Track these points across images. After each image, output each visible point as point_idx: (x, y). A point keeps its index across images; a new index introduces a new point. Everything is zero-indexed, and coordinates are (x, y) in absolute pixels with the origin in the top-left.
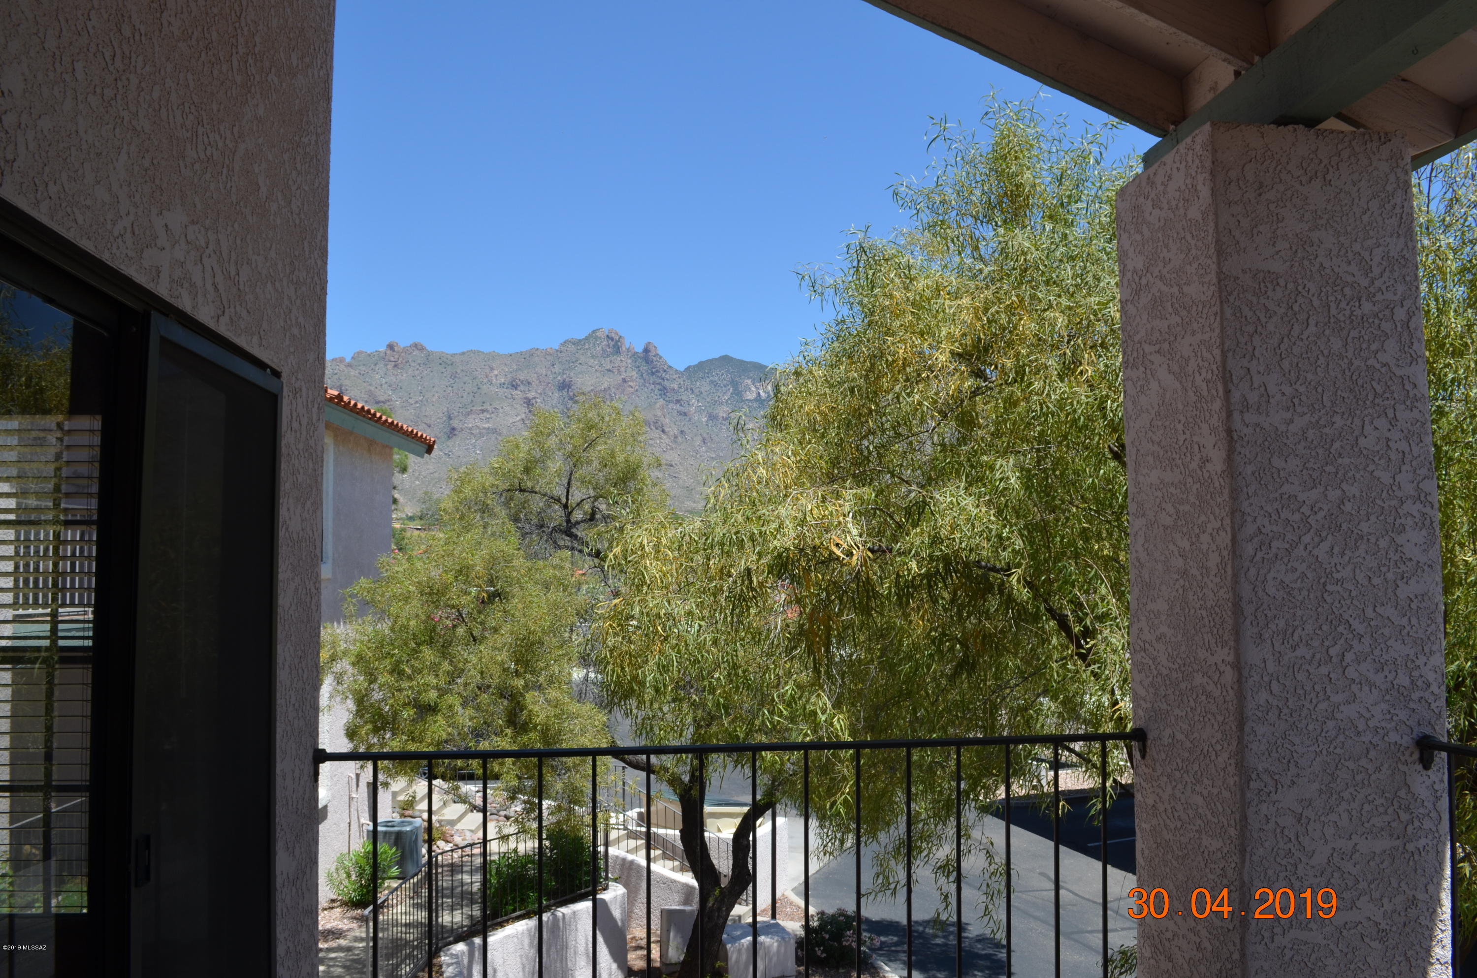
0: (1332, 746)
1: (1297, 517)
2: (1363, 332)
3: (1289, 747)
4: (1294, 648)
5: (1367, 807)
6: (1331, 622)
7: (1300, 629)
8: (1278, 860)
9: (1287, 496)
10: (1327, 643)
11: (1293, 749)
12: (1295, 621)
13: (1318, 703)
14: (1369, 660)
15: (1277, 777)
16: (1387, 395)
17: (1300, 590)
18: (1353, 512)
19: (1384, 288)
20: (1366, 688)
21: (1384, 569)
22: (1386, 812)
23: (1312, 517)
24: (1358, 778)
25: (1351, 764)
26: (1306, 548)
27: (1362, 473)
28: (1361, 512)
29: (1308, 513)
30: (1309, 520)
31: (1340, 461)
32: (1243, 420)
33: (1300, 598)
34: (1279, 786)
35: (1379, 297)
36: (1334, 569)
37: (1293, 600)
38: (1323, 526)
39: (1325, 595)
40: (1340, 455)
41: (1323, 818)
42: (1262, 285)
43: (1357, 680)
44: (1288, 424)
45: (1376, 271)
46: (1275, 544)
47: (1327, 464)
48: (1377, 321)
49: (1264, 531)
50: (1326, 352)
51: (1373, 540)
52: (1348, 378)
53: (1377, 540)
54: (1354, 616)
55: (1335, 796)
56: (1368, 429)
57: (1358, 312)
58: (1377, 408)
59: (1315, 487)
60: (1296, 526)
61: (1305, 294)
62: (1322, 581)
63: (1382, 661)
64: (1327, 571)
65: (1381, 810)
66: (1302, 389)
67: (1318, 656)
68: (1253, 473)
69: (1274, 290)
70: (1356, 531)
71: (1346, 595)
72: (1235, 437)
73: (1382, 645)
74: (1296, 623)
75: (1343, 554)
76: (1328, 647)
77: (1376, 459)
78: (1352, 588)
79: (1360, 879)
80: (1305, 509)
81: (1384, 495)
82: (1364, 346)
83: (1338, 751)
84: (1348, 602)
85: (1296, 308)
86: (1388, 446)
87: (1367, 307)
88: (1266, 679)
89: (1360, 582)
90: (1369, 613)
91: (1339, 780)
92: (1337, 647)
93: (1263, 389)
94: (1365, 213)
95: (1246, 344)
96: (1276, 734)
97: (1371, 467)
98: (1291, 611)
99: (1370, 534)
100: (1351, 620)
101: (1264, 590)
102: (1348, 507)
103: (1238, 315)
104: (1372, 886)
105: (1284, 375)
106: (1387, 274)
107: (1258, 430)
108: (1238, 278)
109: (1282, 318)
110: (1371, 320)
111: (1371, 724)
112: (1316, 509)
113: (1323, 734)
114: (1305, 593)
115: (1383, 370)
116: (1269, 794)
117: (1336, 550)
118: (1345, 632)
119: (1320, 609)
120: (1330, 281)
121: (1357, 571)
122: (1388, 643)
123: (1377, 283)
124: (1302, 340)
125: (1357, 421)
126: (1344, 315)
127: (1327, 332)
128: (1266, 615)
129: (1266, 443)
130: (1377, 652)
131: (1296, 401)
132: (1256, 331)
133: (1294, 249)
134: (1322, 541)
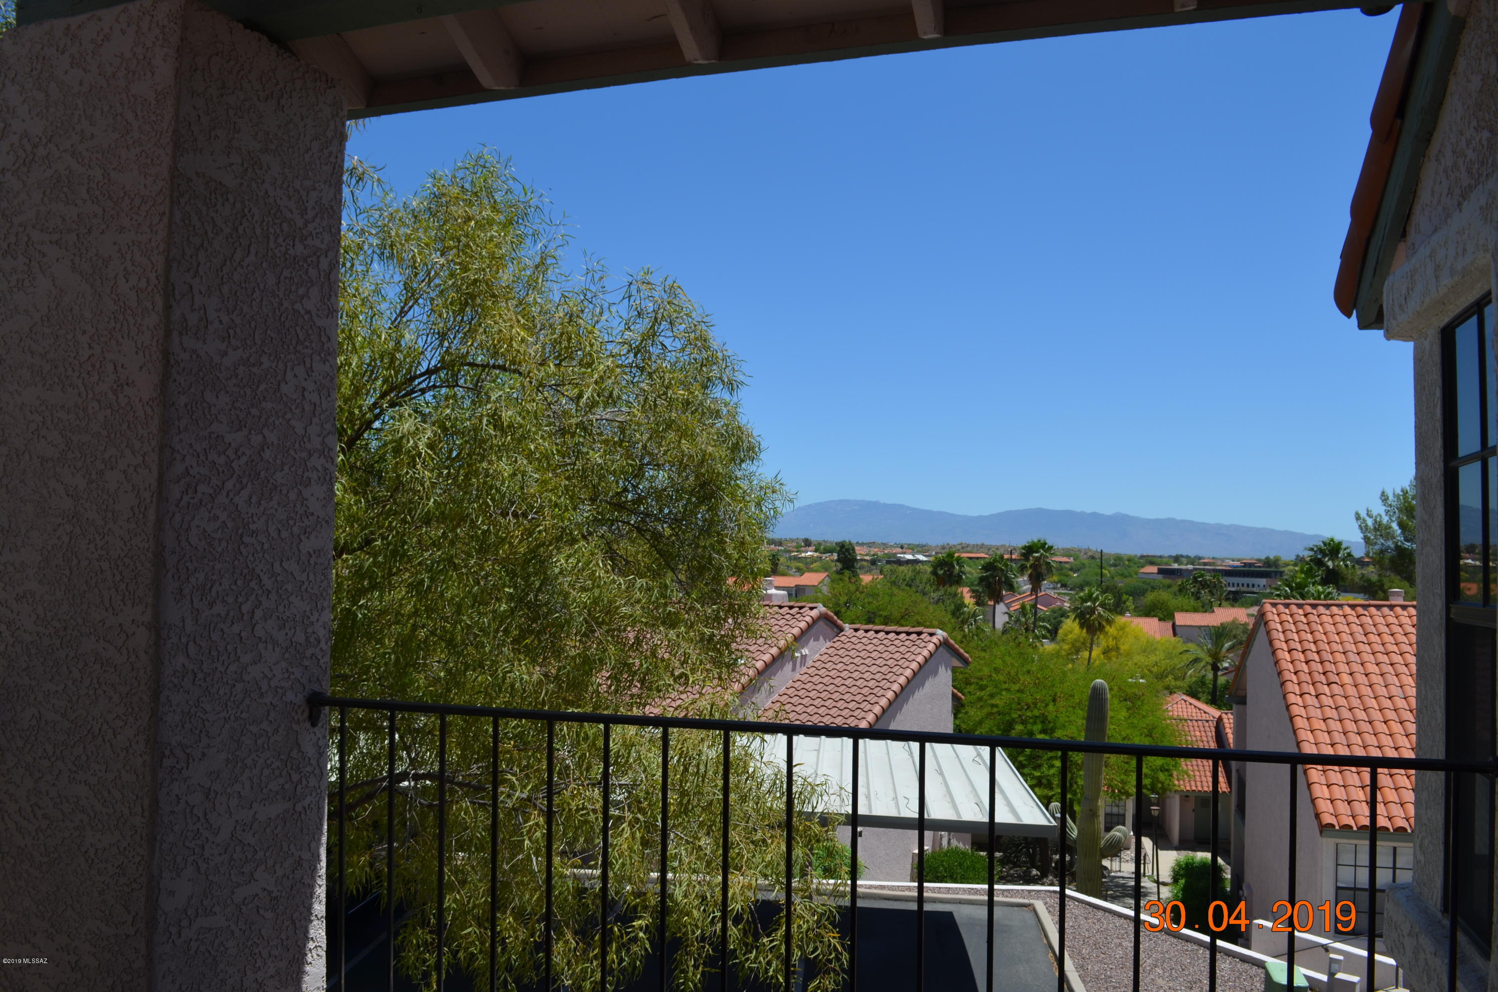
0: (239, 711)
1: (222, 460)
2: (294, 274)
3: (201, 715)
4: (211, 605)
5: (266, 772)
6: (245, 576)
7: (218, 583)
8: (187, 844)
9: (215, 436)
10: (240, 599)
11: (204, 718)
12: (213, 575)
13: (229, 664)
14: (274, 617)
15: (189, 751)
16: (307, 343)
17: (220, 540)
18: (271, 460)
19: (314, 232)
20: (270, 647)
21: (291, 522)
22: (281, 775)
23: (235, 461)
24: (260, 742)
25: (254, 729)
26: (228, 495)
27: (281, 420)
28: (278, 461)
29: (232, 456)
30: (233, 465)
31: (264, 404)
32: (181, 343)
33: (220, 549)
34: (191, 761)
35: (309, 242)
36: (250, 520)
37: (213, 552)
38: (244, 472)
39: (242, 547)
40: (264, 398)
41: (229, 790)
42: (213, 195)
43: (264, 639)
44: (223, 357)
45: (310, 214)
46: (202, 488)
47: (253, 405)
48: (305, 265)
49: (192, 472)
50: (262, 286)
51: (284, 492)
52: (277, 318)
53: (288, 492)
54: (265, 570)
55: (240, 764)
56: (289, 375)
57: (291, 252)
58: (298, 355)
59: (240, 429)
60: (220, 470)
61: (250, 219)
62: (240, 531)
63: (285, 618)
64: (246, 521)
65: (277, 772)
66: (238, 321)
67: (232, 614)
68: (186, 406)
69: (223, 205)
70: (272, 481)
71: (259, 548)
72: (172, 362)
73: (286, 601)
74: (215, 577)
75: (259, 504)
76: (241, 604)
77: (293, 407)
78: (264, 540)
79: (258, 849)
80: (230, 452)
81: (297, 446)
82: (293, 288)
83: (244, 715)
84: (261, 555)
85: (241, 231)
86: (303, 395)
87: (299, 248)
88: (184, 640)
89: (272, 535)
90: (277, 568)
91: (244, 746)
92: (249, 603)
93: (202, 312)
94: (307, 152)
95: (191, 257)
96: (190, 702)
97: (289, 416)
98: (211, 564)
99: (283, 485)
100: (261, 574)
101: (187, 540)
102: (267, 454)
103: (187, 221)
104: (267, 854)
105: (223, 301)
106: (318, 220)
107: (194, 357)
108: (192, 180)
109: (227, 238)
110: (301, 263)
111: (273, 684)
112: (239, 453)
113: (232, 699)
114: (224, 544)
115: (306, 317)
116: (180, 771)
117: (254, 499)
118: (256, 587)
119: (236, 563)
120: (272, 212)
121: (270, 522)
122: (291, 599)
123: (311, 227)
124: (242, 267)
125: (281, 365)
126: (280, 251)
127: (264, 265)
128: (187, 568)
129: (201, 374)
130: (281, 609)
131: (231, 332)
132: (202, 245)
133: (245, 166)
134: (242, 488)
